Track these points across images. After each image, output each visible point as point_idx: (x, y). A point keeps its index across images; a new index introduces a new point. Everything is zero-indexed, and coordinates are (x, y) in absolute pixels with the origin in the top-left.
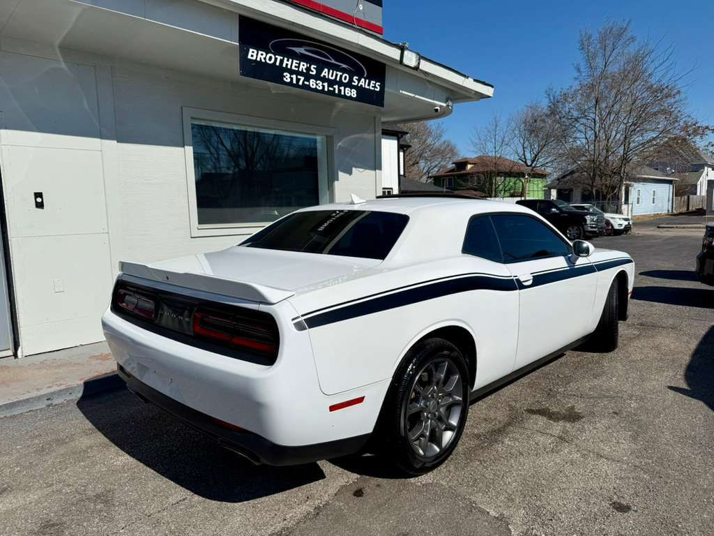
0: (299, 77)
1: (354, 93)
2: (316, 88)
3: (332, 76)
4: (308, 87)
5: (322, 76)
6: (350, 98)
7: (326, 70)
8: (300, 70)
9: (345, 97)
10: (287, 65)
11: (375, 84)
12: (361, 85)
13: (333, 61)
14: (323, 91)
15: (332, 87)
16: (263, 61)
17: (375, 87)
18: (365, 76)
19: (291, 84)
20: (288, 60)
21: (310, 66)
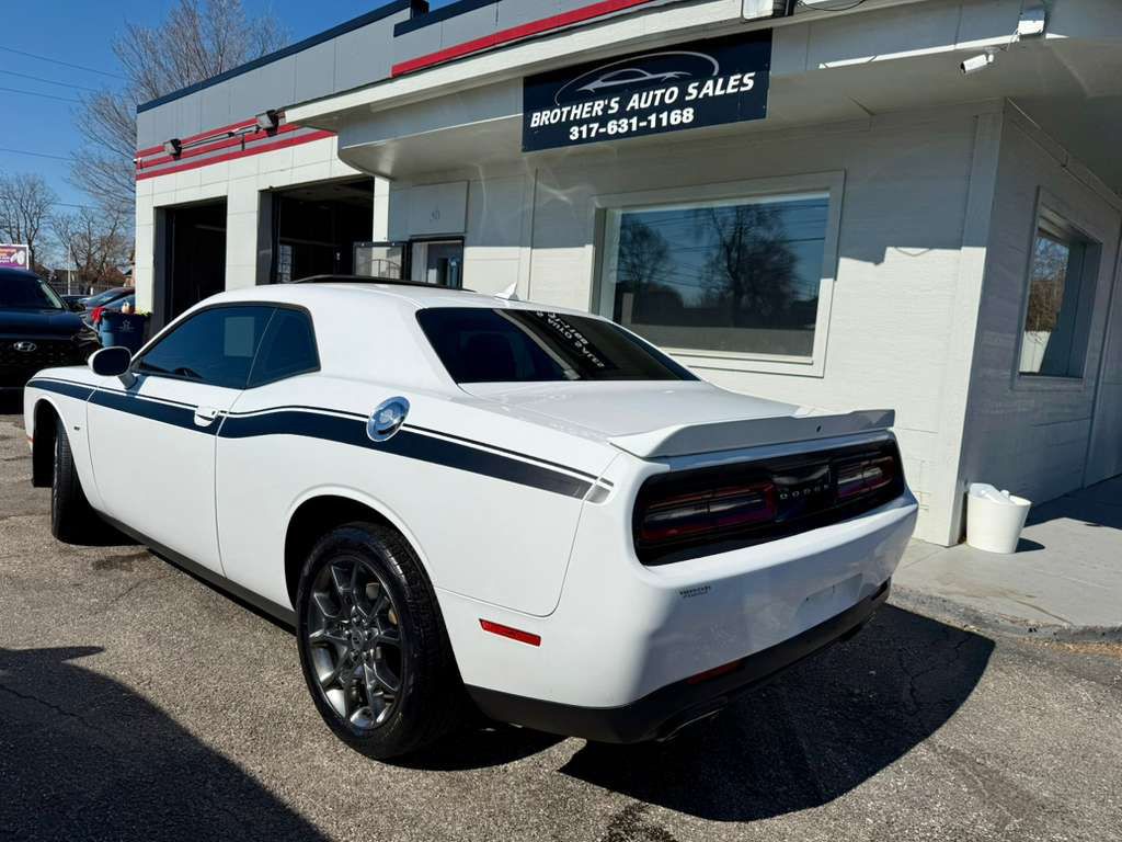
0: (591, 126)
1: (688, 115)
2: (618, 132)
3: (646, 102)
4: (606, 136)
5: (628, 109)
6: (682, 126)
7: (636, 97)
8: (594, 114)
9: (670, 127)
10: (576, 115)
11: (741, 80)
12: (706, 95)
13: (650, 76)
14: (629, 133)
15: (646, 120)
16: (547, 123)
17: (742, 84)
18: (715, 73)
19: (580, 141)
20: (577, 108)
21: (609, 103)
